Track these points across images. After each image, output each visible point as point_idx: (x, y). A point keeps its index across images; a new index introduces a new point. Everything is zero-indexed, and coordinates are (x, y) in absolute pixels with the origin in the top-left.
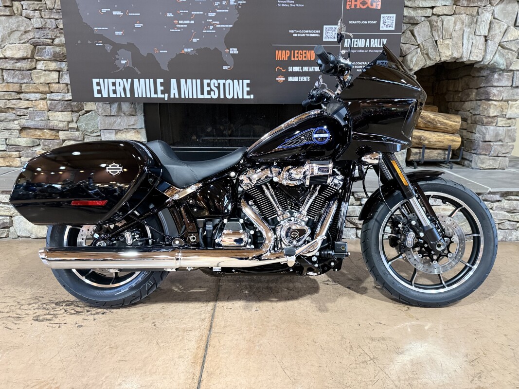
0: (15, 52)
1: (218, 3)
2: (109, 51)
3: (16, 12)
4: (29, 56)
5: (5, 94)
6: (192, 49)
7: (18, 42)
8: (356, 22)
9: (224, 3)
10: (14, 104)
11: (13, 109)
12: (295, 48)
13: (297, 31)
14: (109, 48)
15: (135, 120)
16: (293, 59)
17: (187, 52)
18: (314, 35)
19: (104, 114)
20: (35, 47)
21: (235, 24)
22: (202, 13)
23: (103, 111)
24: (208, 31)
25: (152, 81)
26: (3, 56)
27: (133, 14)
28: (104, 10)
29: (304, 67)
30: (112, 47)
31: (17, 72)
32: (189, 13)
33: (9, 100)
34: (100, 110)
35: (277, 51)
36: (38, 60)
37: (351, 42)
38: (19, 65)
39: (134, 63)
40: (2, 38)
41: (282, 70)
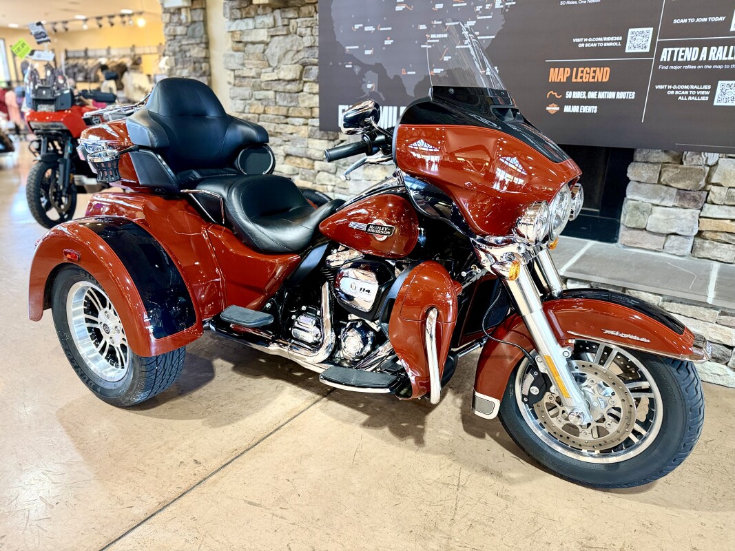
0: (287, 73)
1: (481, 7)
2: (357, 74)
3: (291, 31)
4: (298, 78)
5: (275, 119)
6: (442, 70)
7: (290, 62)
8: (685, 21)
9: (488, 6)
10: (282, 129)
11: (281, 133)
12: (578, 65)
13: (586, 40)
14: (357, 69)
16: (574, 80)
17: (436, 74)
18: (611, 44)
20: (304, 67)
24: (462, 47)
25: (396, 108)
26: (276, 78)
27: (385, 29)
28: (357, 27)
29: (590, 92)
30: (360, 68)
31: (287, 95)
32: (443, 24)
33: (278, 124)
35: (552, 70)
36: (305, 82)
37: (673, 52)
38: (289, 87)
39: (380, 87)
40: (279, 59)
41: (557, 96)
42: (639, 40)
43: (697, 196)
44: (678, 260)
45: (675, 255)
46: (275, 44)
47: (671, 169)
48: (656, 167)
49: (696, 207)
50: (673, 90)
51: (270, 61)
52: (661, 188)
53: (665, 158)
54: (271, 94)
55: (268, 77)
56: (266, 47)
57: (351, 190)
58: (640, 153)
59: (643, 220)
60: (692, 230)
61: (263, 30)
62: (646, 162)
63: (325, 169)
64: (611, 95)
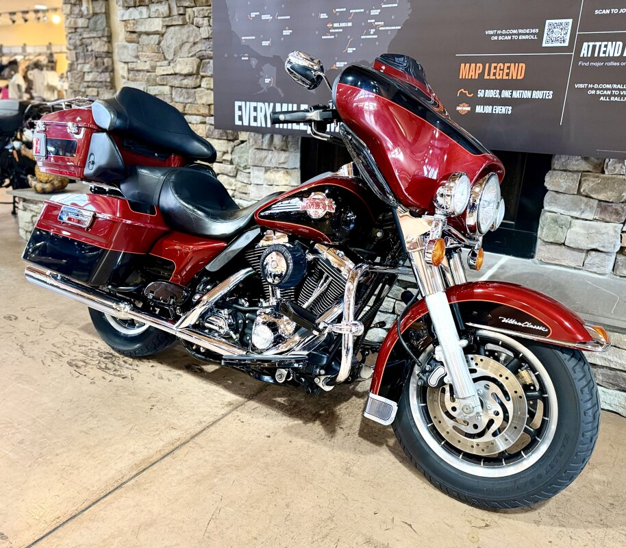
0: (183, 67)
2: (254, 67)
3: (188, 20)
4: (194, 72)
6: (346, 63)
7: (187, 55)
12: (492, 60)
13: (499, 32)
14: (254, 62)
15: (286, 157)
16: (486, 77)
17: (339, 68)
18: (527, 37)
19: (254, 147)
20: (201, 60)
21: (406, 25)
22: (362, 10)
23: (253, 143)
24: (368, 37)
25: (295, 106)
26: (173, 72)
27: (283, 18)
28: (253, 15)
29: (503, 91)
30: (257, 61)
31: (184, 90)
32: (348, 11)
34: (251, 141)
35: (463, 65)
36: (203, 77)
37: (594, 47)
38: (186, 82)
39: (278, 82)
40: (175, 52)
41: (468, 95)
42: (558, 32)
43: (620, 209)
44: (599, 279)
45: (595, 273)
46: (171, 35)
47: (591, 179)
48: (575, 176)
49: (618, 220)
50: (594, 89)
51: (165, 54)
52: (581, 200)
53: (584, 166)
54: (166, 89)
55: (164, 70)
56: (161, 38)
57: (252, 196)
58: (558, 160)
59: (561, 234)
60: (614, 247)
61: (157, 19)
62: (565, 171)
63: (223, 172)
64: (527, 94)
